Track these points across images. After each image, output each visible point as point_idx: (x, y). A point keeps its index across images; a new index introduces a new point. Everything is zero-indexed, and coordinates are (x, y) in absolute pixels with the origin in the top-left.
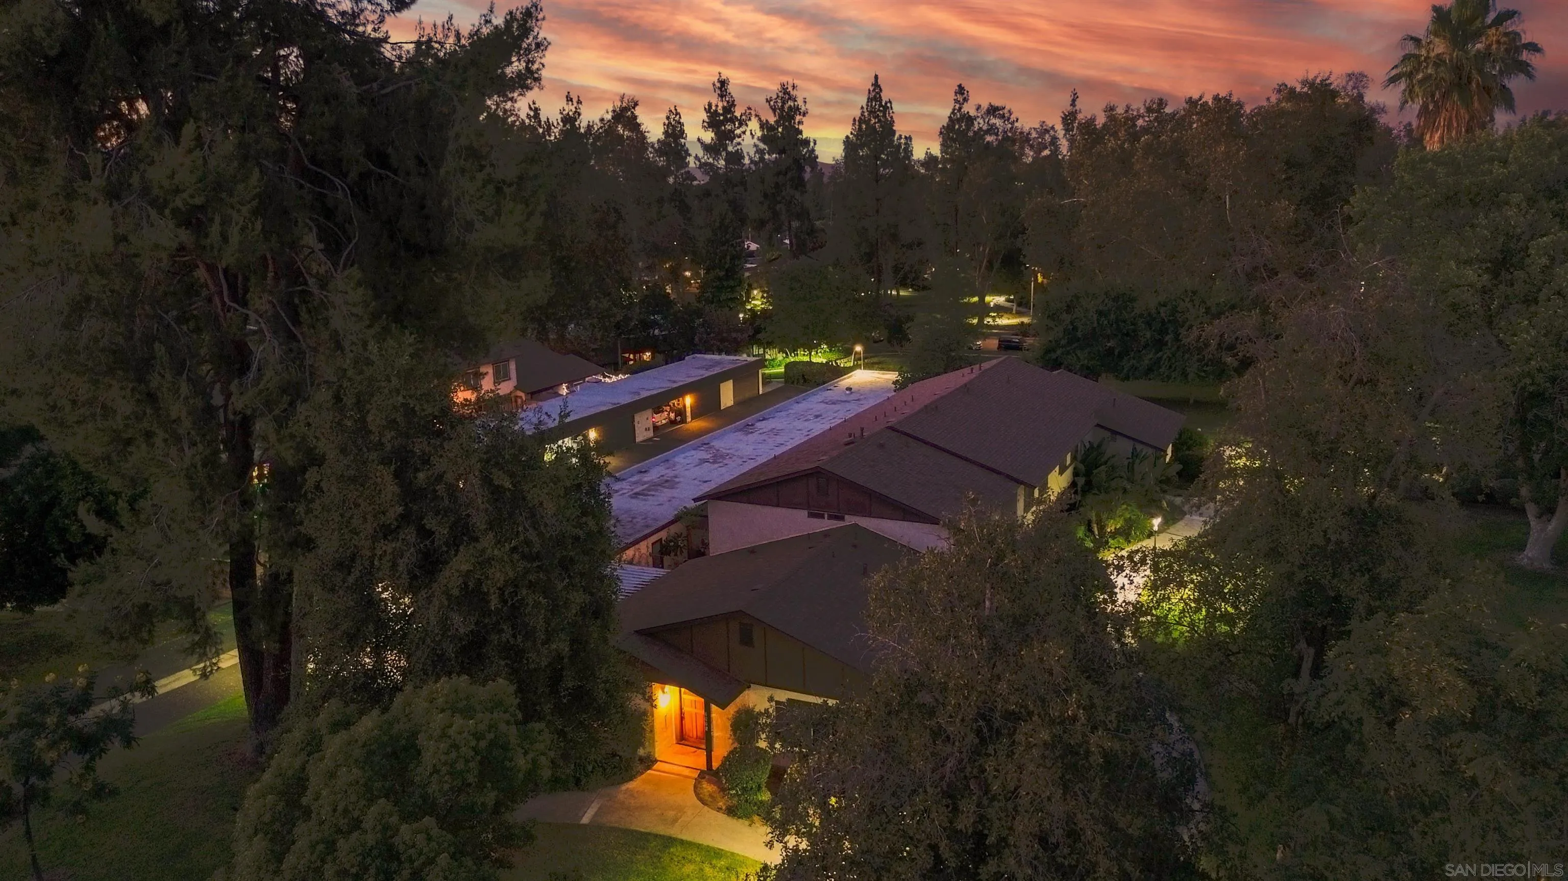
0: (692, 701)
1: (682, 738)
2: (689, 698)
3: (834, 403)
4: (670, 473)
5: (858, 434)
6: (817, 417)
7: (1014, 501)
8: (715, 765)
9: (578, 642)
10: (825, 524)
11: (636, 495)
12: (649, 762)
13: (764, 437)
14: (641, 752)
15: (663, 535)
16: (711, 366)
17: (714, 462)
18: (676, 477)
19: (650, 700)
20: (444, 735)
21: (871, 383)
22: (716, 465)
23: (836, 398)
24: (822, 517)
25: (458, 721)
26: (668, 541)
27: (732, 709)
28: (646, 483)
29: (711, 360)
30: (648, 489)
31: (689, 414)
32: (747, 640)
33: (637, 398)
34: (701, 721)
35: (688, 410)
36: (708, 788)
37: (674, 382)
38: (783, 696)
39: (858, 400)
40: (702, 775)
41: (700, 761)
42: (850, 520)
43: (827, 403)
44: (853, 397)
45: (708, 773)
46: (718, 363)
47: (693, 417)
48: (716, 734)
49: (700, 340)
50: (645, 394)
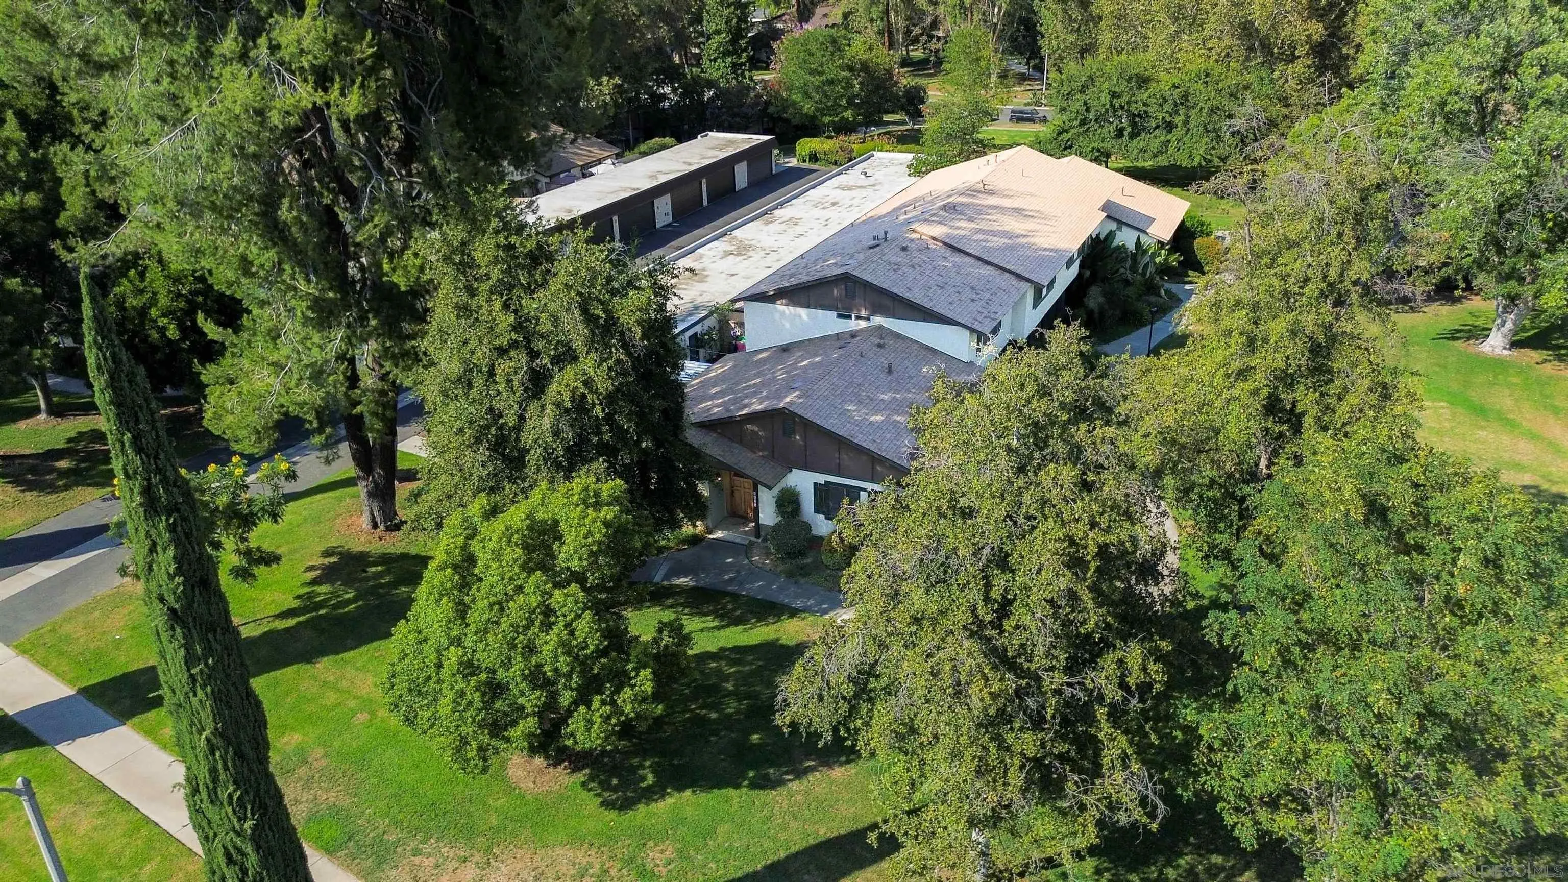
3: (850, 189)
4: (699, 266)
5: (882, 235)
6: (834, 204)
10: (853, 324)
13: (783, 226)
15: (698, 329)
16: (725, 146)
17: (739, 255)
18: (704, 270)
22: (741, 258)
23: (851, 183)
24: (850, 317)
26: (703, 335)
27: (776, 489)
29: (723, 139)
30: (680, 283)
31: (705, 198)
32: (789, 432)
33: (655, 183)
35: (705, 194)
37: (690, 164)
38: (822, 478)
39: (874, 185)
42: (878, 320)
43: (843, 189)
44: (868, 182)
46: (731, 142)
49: (712, 114)
50: (663, 179)
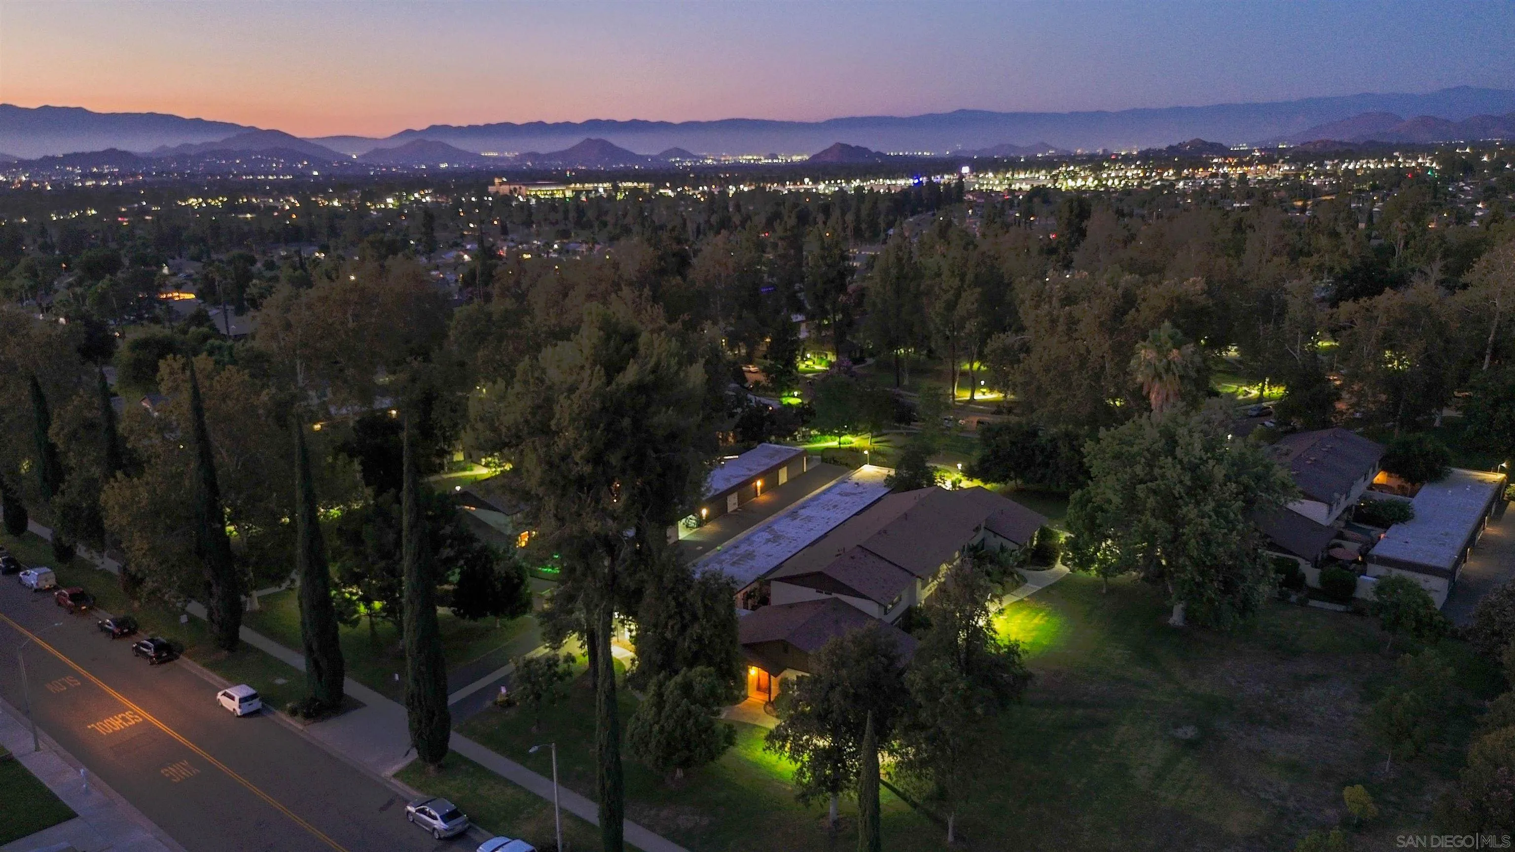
0: (764, 675)
1: (759, 688)
2: (762, 672)
3: (846, 495)
4: (751, 549)
6: (835, 506)
7: (915, 585)
8: (772, 700)
9: (728, 653)
10: (824, 596)
11: (734, 564)
12: (746, 697)
13: (802, 524)
14: (743, 693)
15: (748, 589)
16: (774, 454)
17: (773, 543)
18: (754, 551)
19: (747, 671)
20: (700, 683)
21: (873, 476)
22: (774, 545)
23: (848, 491)
24: (822, 593)
25: (704, 679)
26: (751, 592)
27: (779, 677)
28: (738, 555)
29: (773, 446)
30: (740, 560)
31: (759, 492)
32: (786, 650)
33: (729, 485)
34: (767, 682)
35: (759, 489)
36: (769, 708)
37: (750, 468)
38: (800, 674)
39: (861, 493)
40: (767, 703)
41: (766, 697)
42: (834, 595)
43: (843, 493)
44: (860, 490)
45: (769, 703)
46: (778, 452)
47: (762, 492)
48: (773, 687)
50: (736, 481)
